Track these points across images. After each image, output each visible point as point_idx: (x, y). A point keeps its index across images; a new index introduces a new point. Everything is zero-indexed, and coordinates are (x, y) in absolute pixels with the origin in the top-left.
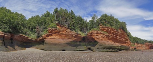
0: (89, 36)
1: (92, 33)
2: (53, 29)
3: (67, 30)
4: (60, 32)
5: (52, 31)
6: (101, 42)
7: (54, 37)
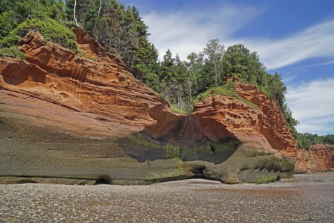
0: (203, 114)
1: (214, 104)
2: (58, 46)
3: (121, 75)
4: (90, 78)
5: (47, 54)
6: (251, 142)
7: (57, 92)
